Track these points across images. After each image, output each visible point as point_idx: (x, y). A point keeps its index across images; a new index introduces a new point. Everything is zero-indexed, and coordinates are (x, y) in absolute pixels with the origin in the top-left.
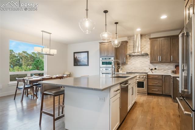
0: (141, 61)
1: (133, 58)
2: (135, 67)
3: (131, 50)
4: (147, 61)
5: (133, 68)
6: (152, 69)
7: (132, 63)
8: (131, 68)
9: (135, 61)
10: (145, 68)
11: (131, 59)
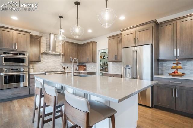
0: (54, 61)
1: (46, 56)
2: (48, 66)
3: (44, 48)
4: (59, 61)
5: (46, 67)
6: (65, 68)
7: (45, 61)
8: (44, 67)
9: (48, 60)
10: (57, 67)
11: (44, 57)
